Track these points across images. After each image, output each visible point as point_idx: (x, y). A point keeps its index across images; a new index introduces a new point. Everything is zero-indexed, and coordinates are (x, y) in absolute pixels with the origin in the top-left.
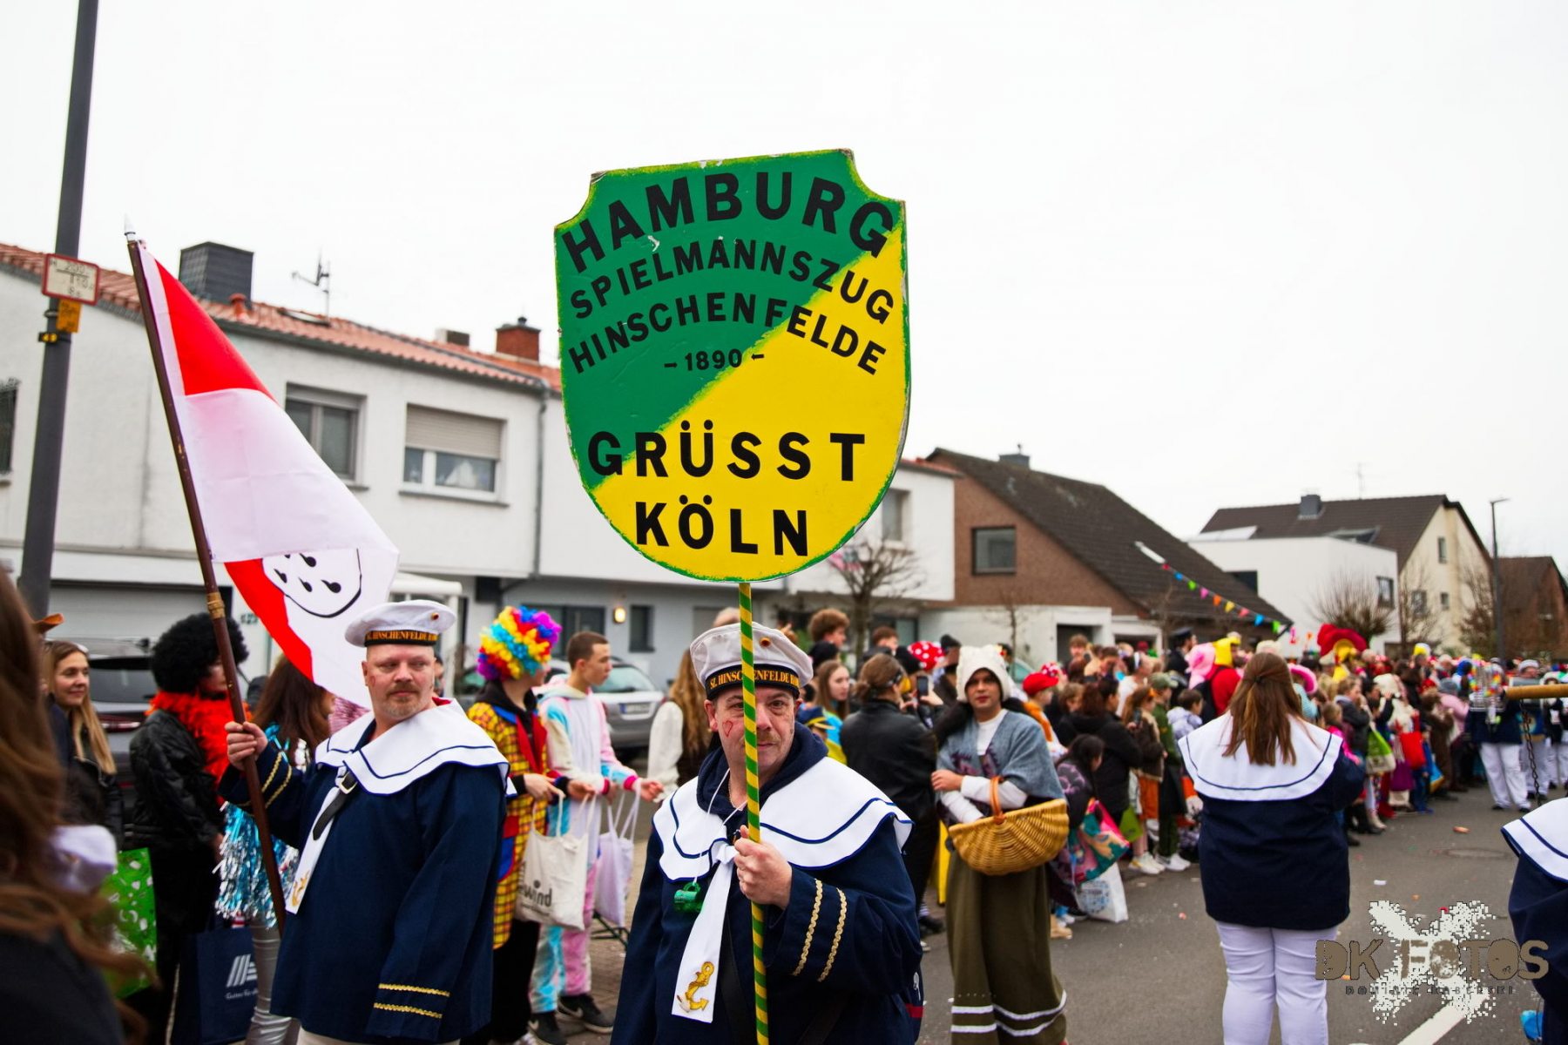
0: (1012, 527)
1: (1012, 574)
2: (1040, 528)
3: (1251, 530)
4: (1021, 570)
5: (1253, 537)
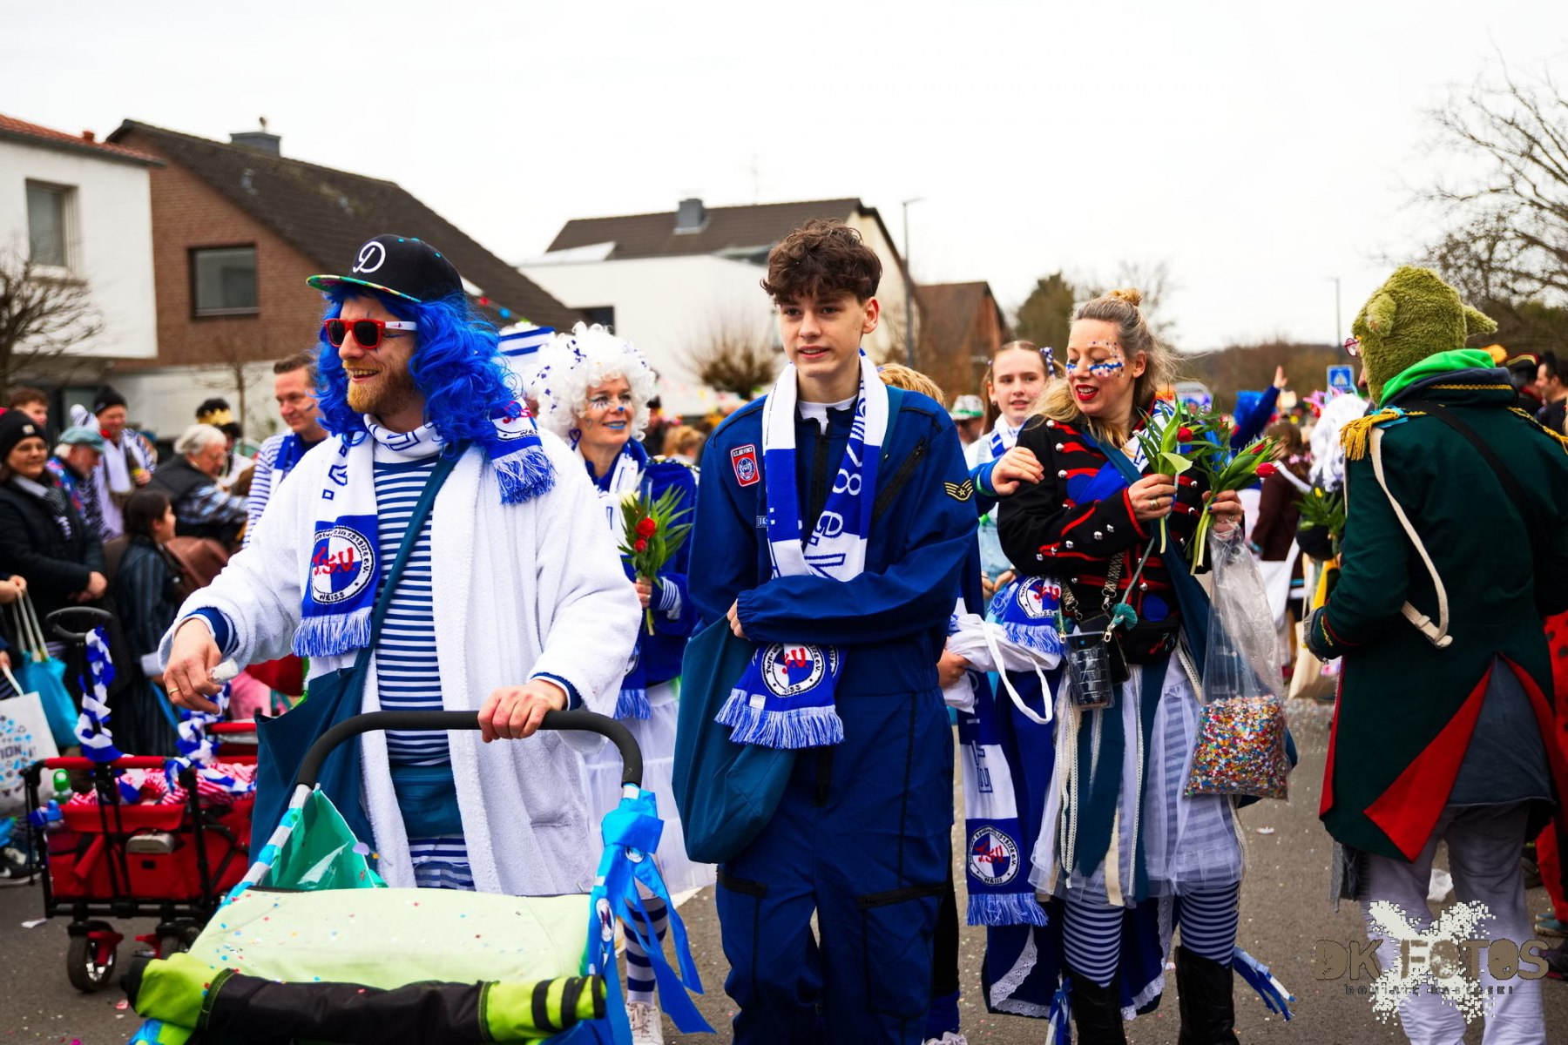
0: (251, 245)
1: (255, 316)
2: (294, 245)
3: (607, 248)
4: (267, 310)
5: (609, 258)
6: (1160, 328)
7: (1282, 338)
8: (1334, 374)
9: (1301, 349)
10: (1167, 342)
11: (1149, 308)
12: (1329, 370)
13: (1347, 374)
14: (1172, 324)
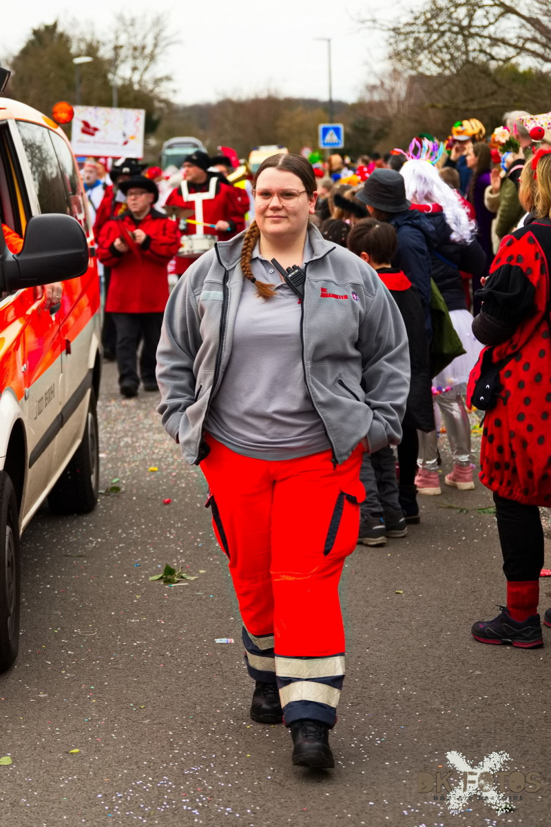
6: (157, 82)
7: (273, 93)
8: (326, 131)
9: (290, 103)
10: (163, 96)
11: (146, 62)
12: (321, 126)
13: (337, 131)
14: (168, 78)
